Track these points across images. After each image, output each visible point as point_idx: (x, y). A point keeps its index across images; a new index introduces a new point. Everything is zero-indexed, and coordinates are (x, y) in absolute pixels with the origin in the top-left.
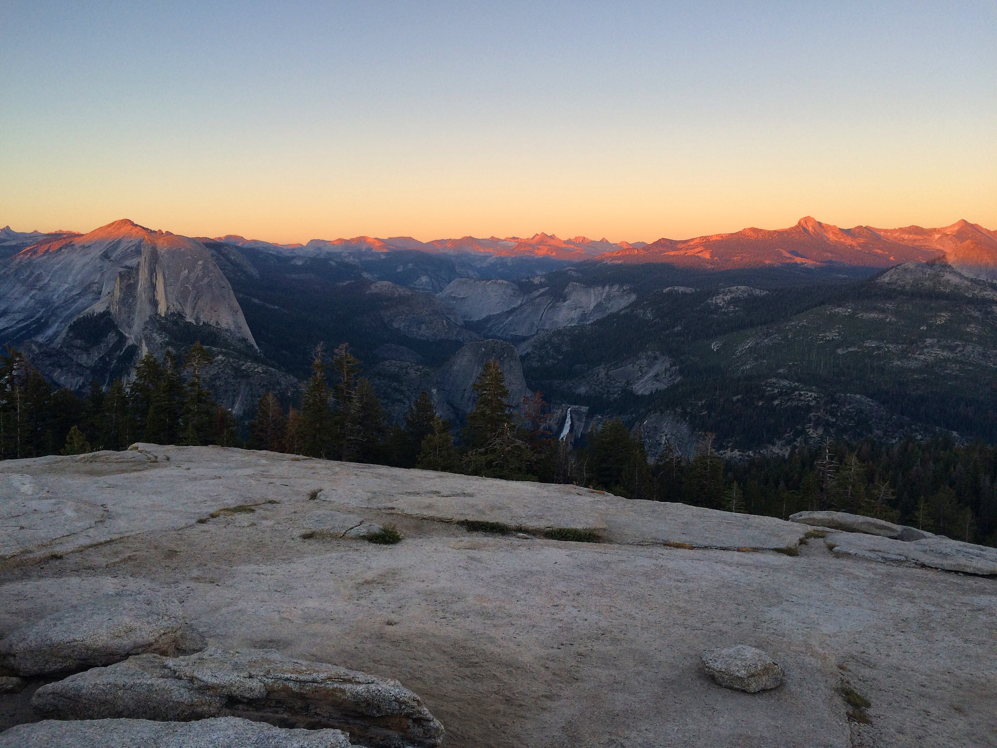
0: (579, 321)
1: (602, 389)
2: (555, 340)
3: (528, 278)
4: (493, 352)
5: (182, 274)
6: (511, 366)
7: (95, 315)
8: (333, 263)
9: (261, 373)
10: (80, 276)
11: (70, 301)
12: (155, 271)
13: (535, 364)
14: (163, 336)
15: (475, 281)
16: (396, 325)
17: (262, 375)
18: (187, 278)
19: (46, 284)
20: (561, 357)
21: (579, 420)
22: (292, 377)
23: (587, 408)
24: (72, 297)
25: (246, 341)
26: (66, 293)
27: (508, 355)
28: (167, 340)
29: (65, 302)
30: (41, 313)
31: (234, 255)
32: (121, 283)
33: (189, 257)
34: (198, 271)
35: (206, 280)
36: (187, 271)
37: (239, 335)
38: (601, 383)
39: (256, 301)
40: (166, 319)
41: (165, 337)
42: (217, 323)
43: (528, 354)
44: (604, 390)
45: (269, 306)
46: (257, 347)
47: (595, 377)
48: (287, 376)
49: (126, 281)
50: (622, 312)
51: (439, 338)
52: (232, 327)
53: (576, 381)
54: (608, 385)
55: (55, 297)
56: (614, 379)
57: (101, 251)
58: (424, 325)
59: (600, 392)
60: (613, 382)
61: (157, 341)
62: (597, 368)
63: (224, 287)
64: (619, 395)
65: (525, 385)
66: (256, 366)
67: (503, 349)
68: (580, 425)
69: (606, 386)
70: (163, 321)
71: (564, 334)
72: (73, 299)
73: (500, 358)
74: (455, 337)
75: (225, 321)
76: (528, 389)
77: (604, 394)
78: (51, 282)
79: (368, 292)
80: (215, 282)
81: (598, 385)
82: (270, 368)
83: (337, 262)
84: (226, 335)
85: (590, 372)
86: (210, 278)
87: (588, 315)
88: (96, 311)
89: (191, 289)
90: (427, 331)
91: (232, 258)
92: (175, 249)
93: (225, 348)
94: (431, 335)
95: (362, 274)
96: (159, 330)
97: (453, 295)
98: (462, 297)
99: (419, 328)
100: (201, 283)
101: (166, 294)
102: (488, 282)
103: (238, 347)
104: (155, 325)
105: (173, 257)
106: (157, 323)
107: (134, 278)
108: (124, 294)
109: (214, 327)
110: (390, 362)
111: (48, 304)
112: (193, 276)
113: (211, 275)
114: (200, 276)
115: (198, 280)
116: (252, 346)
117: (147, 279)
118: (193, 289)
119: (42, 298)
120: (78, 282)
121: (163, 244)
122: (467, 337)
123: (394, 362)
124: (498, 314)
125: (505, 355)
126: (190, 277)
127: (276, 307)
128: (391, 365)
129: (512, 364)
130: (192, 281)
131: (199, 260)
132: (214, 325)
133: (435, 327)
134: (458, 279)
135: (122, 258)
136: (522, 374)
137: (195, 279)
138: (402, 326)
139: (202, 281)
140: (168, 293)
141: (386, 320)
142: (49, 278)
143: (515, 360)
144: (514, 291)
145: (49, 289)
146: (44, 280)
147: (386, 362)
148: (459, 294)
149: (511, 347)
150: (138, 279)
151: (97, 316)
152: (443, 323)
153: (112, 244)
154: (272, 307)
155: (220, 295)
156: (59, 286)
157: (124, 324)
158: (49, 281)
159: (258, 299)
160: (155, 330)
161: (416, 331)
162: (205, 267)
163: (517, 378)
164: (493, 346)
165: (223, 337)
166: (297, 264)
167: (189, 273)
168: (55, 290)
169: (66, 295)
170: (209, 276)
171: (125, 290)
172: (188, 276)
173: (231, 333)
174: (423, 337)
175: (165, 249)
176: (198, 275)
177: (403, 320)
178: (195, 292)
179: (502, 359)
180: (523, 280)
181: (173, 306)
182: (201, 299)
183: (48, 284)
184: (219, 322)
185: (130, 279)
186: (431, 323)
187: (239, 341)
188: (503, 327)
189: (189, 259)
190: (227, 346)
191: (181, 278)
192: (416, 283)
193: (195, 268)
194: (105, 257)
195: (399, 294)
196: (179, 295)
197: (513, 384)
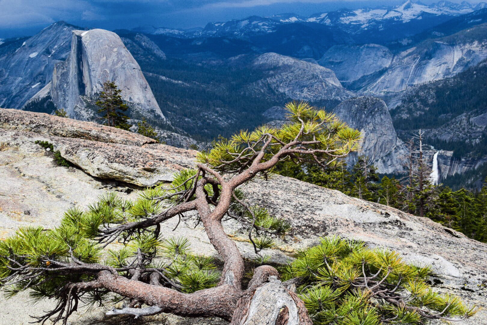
0: (444, 76)
1: (464, 134)
2: (421, 93)
3: (396, 40)
4: (365, 107)
5: (101, 60)
6: (381, 119)
7: (40, 99)
8: (227, 41)
9: (166, 138)
10: (29, 70)
11: (24, 90)
12: (82, 61)
13: (405, 116)
14: (89, 112)
15: (349, 47)
16: (281, 90)
17: (167, 139)
18: (106, 64)
19: (7, 78)
20: (427, 109)
21: (445, 164)
22: (191, 140)
23: (452, 152)
24: (25, 87)
25: (154, 113)
26: (21, 84)
27: (378, 109)
28: (92, 115)
29: (20, 91)
30: (4, 102)
31: (144, 42)
32: (57, 72)
33: (107, 46)
34: (114, 57)
35: (120, 64)
36: (105, 58)
37: (148, 107)
38: (464, 129)
39: (164, 78)
40: (91, 99)
41: (91, 113)
42: (130, 99)
43: (398, 108)
44: (467, 135)
45: (174, 81)
46: (163, 117)
47: (458, 125)
48: (188, 139)
49: (60, 70)
50: (481, 65)
51: (320, 98)
52: (143, 102)
53: (442, 129)
54: (470, 130)
55: (13, 88)
56: (475, 126)
57: (44, 48)
58: (306, 88)
59: (462, 138)
60: (475, 128)
61: (85, 117)
62: (460, 116)
63: (134, 68)
64: (480, 139)
65: (396, 135)
66: (162, 132)
67: (374, 104)
68: (446, 168)
69: (468, 132)
70: (89, 100)
71: (430, 88)
72: (25, 89)
73: (371, 112)
74: (333, 97)
75: (136, 97)
76: (398, 138)
77: (466, 139)
78: (9, 77)
79: (256, 63)
80: (127, 64)
81: (461, 132)
82: (173, 133)
83: (230, 40)
84: (138, 108)
85: (453, 120)
86: (123, 62)
87: (452, 69)
88: (40, 97)
89: (108, 72)
90: (309, 93)
91: (143, 44)
92: (95, 40)
93: (137, 119)
94: (312, 97)
95: (252, 48)
96: (86, 108)
97: (331, 60)
98: (339, 61)
99: (302, 91)
100: (116, 67)
101: (90, 78)
102: (361, 46)
103: (148, 117)
104: (83, 104)
105: (94, 47)
106: (84, 103)
107: (66, 67)
108: (60, 81)
109: (128, 102)
110: (275, 122)
111: (8, 94)
112: (110, 62)
113: (123, 59)
114: (115, 61)
115: (114, 64)
116: (159, 116)
117: (76, 67)
118: (110, 72)
119: (4, 90)
120: (29, 74)
121: (86, 37)
122: (345, 96)
123: (279, 121)
124: (371, 74)
125: (376, 109)
126: (108, 63)
127: (179, 82)
128: (276, 124)
129: (382, 117)
130: (109, 66)
131: (114, 48)
132: (128, 100)
133: (316, 89)
134: (335, 46)
135: (59, 52)
136: (392, 125)
137: (111, 64)
138: (287, 90)
139: (117, 65)
140: (92, 77)
141: (273, 86)
142: (8, 74)
143: (385, 113)
144: (384, 53)
145: (8, 82)
146: (5, 75)
147: (272, 122)
148: (336, 59)
149: (381, 102)
150: (70, 68)
151: (41, 100)
152: (322, 85)
153: (52, 41)
154: (176, 82)
155: (132, 75)
156: (15, 79)
157: (61, 105)
158: (8, 76)
159: (164, 76)
160: (83, 108)
161: (299, 94)
162: (119, 53)
163: (388, 129)
164: (364, 102)
165: (136, 109)
166: (197, 44)
167: (107, 59)
168: (13, 82)
169: (21, 86)
170: (122, 61)
171: (60, 78)
172: (106, 62)
173: (142, 106)
174: (306, 98)
175: (88, 41)
176: (114, 60)
177: (287, 85)
178: (112, 74)
179: (373, 113)
180: (392, 43)
181: (96, 87)
182: (117, 80)
183: (8, 78)
184: (132, 98)
185: (63, 69)
186: (312, 86)
187: (149, 112)
188: (376, 86)
189: (106, 48)
190: (139, 117)
191: (101, 63)
192: (299, 52)
193: (111, 54)
194: (46, 53)
195: (283, 63)
196: (100, 78)
197: (384, 134)
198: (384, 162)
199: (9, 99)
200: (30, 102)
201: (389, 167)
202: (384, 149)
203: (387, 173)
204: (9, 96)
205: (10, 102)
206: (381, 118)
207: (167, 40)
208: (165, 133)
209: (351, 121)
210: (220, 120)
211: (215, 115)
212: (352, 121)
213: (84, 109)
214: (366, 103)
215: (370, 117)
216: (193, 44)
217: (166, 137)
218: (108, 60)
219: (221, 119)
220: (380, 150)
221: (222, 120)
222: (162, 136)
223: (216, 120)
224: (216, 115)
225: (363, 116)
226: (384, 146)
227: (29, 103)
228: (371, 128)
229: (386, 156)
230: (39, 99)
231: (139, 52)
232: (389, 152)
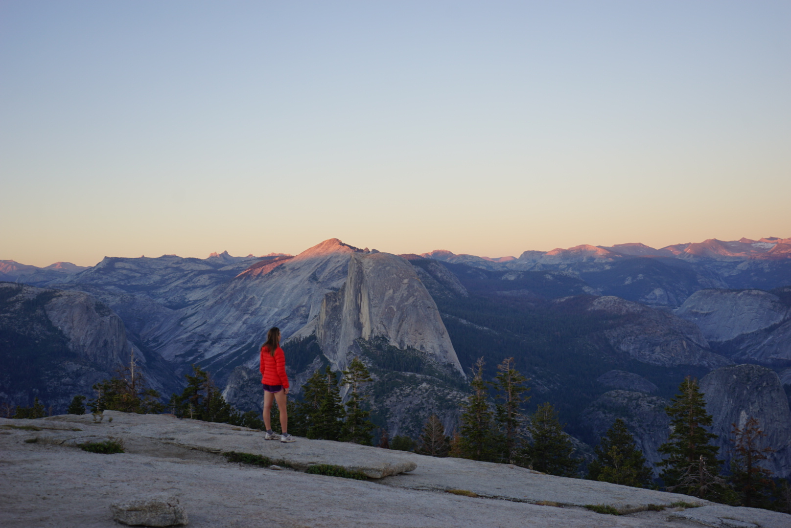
4: (749, 380)
5: (387, 294)
7: (302, 339)
8: (549, 277)
9: (467, 404)
10: (289, 299)
12: (360, 293)
15: (722, 293)
16: (623, 348)
18: (392, 298)
19: (257, 308)
24: (281, 322)
25: (452, 367)
26: (276, 317)
27: (768, 384)
28: (371, 365)
30: (252, 338)
31: (441, 272)
32: (327, 306)
33: (395, 276)
34: (403, 291)
35: (411, 300)
36: (391, 291)
37: (444, 360)
39: (464, 322)
40: (370, 343)
41: (368, 363)
42: (422, 347)
45: (477, 327)
46: (463, 374)
49: (331, 303)
51: (678, 362)
52: (438, 352)
55: (266, 321)
57: (309, 272)
58: (658, 347)
63: (429, 307)
66: (462, 395)
67: (761, 376)
70: (367, 346)
72: (281, 324)
73: (757, 388)
74: (698, 361)
75: (429, 344)
78: (262, 306)
79: (589, 309)
80: (420, 301)
83: (553, 276)
84: (432, 360)
86: (415, 298)
88: (302, 336)
89: (395, 310)
90: (662, 354)
91: (439, 275)
92: (380, 267)
93: (430, 375)
94: (667, 359)
95: (583, 288)
96: (362, 355)
97: (695, 310)
98: (706, 312)
99: (653, 351)
100: (406, 303)
101: (370, 316)
102: (739, 293)
103: (444, 374)
104: (359, 349)
105: (378, 276)
106: (361, 348)
107: (339, 299)
108: (330, 317)
109: (419, 351)
110: (616, 392)
111: (259, 329)
112: (398, 295)
113: (416, 294)
114: (405, 295)
115: (403, 300)
116: (459, 373)
117: (352, 300)
118: (397, 310)
119: (253, 323)
120: (287, 305)
121: (369, 262)
122: (714, 362)
123: (622, 392)
124: (753, 333)
125: (764, 384)
126: (395, 297)
127: (485, 328)
128: (618, 395)
129: (773, 395)
130: (397, 301)
131: (405, 279)
132: (419, 349)
133: (672, 349)
134: (701, 291)
135: (329, 279)
136: (788, 408)
137: (399, 299)
138: (631, 348)
139: (407, 301)
140: (372, 315)
141: (612, 342)
142: (260, 302)
143: (778, 389)
144: (773, 303)
145: (260, 314)
146: (256, 304)
147: (613, 392)
148: (702, 309)
149: (772, 374)
150: (343, 301)
151: (303, 341)
152: (682, 344)
153: (321, 264)
154: (481, 328)
155: (425, 315)
156: (269, 310)
157: (329, 349)
158: (260, 305)
159: (466, 319)
160: (359, 355)
161: (649, 355)
162: (410, 286)
163: (782, 413)
164: (747, 372)
165: (428, 362)
166: (510, 279)
167: (394, 292)
168: (266, 314)
169: (276, 319)
170: (414, 296)
171: (331, 313)
172: (394, 296)
173: (436, 358)
174: (658, 362)
175: (371, 268)
176: (403, 294)
177: (632, 341)
178: (400, 313)
179: (760, 388)
180: (785, 290)
181: (378, 328)
182: (405, 321)
183: (259, 308)
184: (424, 346)
185: (336, 301)
186: (667, 345)
187: (445, 366)
188: (760, 349)
189: (394, 278)
190: (431, 372)
191: (386, 298)
192: (647, 297)
193: (400, 287)
194: (313, 279)
195: (627, 311)
196: (383, 317)
197: (776, 421)
198: (775, 460)
199: (258, 336)
200: (288, 341)
201: (783, 468)
202: (775, 441)
203: (780, 477)
204: (259, 332)
205: (260, 338)
206: (772, 397)
207: (469, 272)
208: (466, 397)
209: (726, 398)
210: (538, 384)
211: (532, 377)
212: (728, 398)
213: (360, 357)
214: (749, 374)
215: (755, 394)
216: (504, 278)
217: (468, 402)
218: (396, 294)
219: (539, 382)
220: (769, 443)
221: (541, 384)
222: (462, 400)
223: (533, 383)
224: (534, 376)
225: (745, 392)
226: (775, 437)
227: (287, 344)
228: (756, 410)
229: (779, 452)
230: (300, 338)
231: (433, 286)
232: (782, 447)
